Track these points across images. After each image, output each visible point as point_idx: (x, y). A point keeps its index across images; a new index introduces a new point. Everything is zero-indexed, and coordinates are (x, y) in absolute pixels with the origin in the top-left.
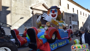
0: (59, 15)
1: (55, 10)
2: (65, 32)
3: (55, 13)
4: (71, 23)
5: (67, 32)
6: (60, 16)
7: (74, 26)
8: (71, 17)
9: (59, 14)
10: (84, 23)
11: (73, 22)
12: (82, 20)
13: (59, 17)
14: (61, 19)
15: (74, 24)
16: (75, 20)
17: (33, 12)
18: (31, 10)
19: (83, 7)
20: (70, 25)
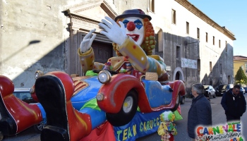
0: (147, 38)
1: (135, 22)
2: (165, 90)
3: (137, 31)
4: (179, 63)
5: (170, 90)
6: (151, 42)
7: (187, 71)
8: (181, 46)
9: (149, 35)
10: (213, 65)
11: (185, 60)
12: (209, 56)
13: (147, 42)
14: (153, 51)
15: (187, 66)
16: (189, 54)
17: (70, 25)
18: (67, 20)
19: (213, 22)
20: (178, 69)
